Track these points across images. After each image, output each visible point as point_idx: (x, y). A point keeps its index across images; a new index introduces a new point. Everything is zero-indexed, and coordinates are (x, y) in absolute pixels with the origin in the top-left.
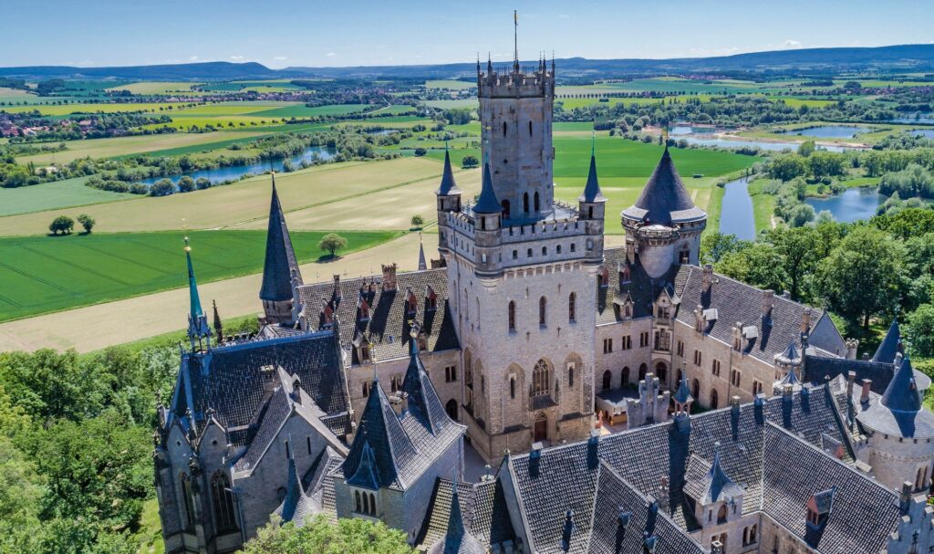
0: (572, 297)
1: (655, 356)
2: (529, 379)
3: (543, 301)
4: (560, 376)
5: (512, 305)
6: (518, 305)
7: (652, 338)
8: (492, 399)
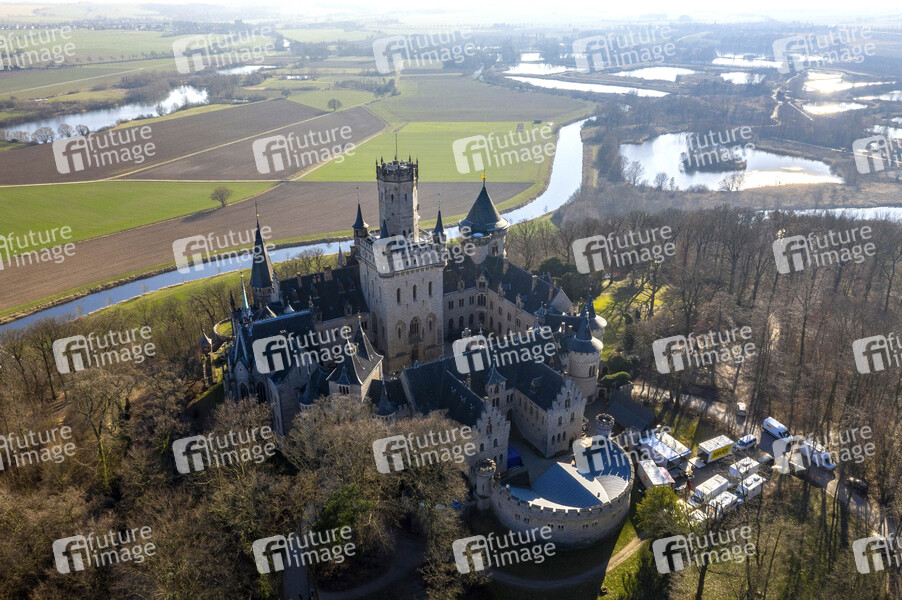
0: (430, 284)
1: (477, 310)
2: (408, 328)
3: (415, 287)
4: (423, 325)
5: (399, 290)
6: (402, 290)
7: (476, 300)
8: (389, 339)
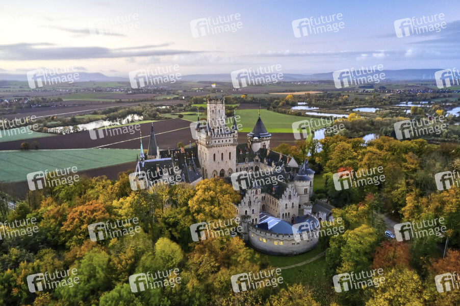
0: (230, 153)
3: (222, 154)
4: (226, 173)
6: (216, 155)
